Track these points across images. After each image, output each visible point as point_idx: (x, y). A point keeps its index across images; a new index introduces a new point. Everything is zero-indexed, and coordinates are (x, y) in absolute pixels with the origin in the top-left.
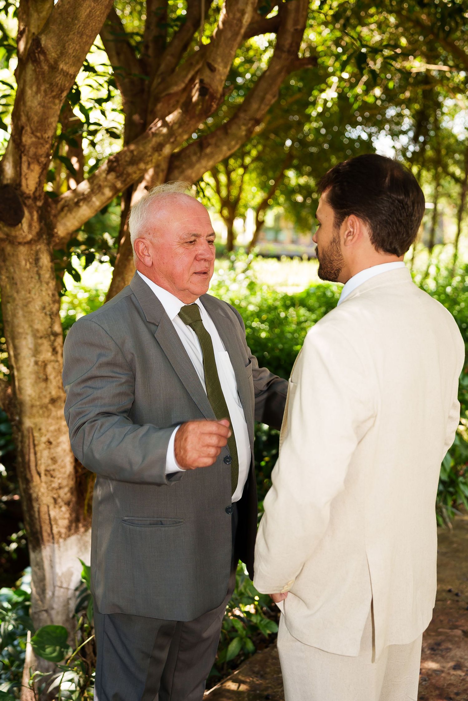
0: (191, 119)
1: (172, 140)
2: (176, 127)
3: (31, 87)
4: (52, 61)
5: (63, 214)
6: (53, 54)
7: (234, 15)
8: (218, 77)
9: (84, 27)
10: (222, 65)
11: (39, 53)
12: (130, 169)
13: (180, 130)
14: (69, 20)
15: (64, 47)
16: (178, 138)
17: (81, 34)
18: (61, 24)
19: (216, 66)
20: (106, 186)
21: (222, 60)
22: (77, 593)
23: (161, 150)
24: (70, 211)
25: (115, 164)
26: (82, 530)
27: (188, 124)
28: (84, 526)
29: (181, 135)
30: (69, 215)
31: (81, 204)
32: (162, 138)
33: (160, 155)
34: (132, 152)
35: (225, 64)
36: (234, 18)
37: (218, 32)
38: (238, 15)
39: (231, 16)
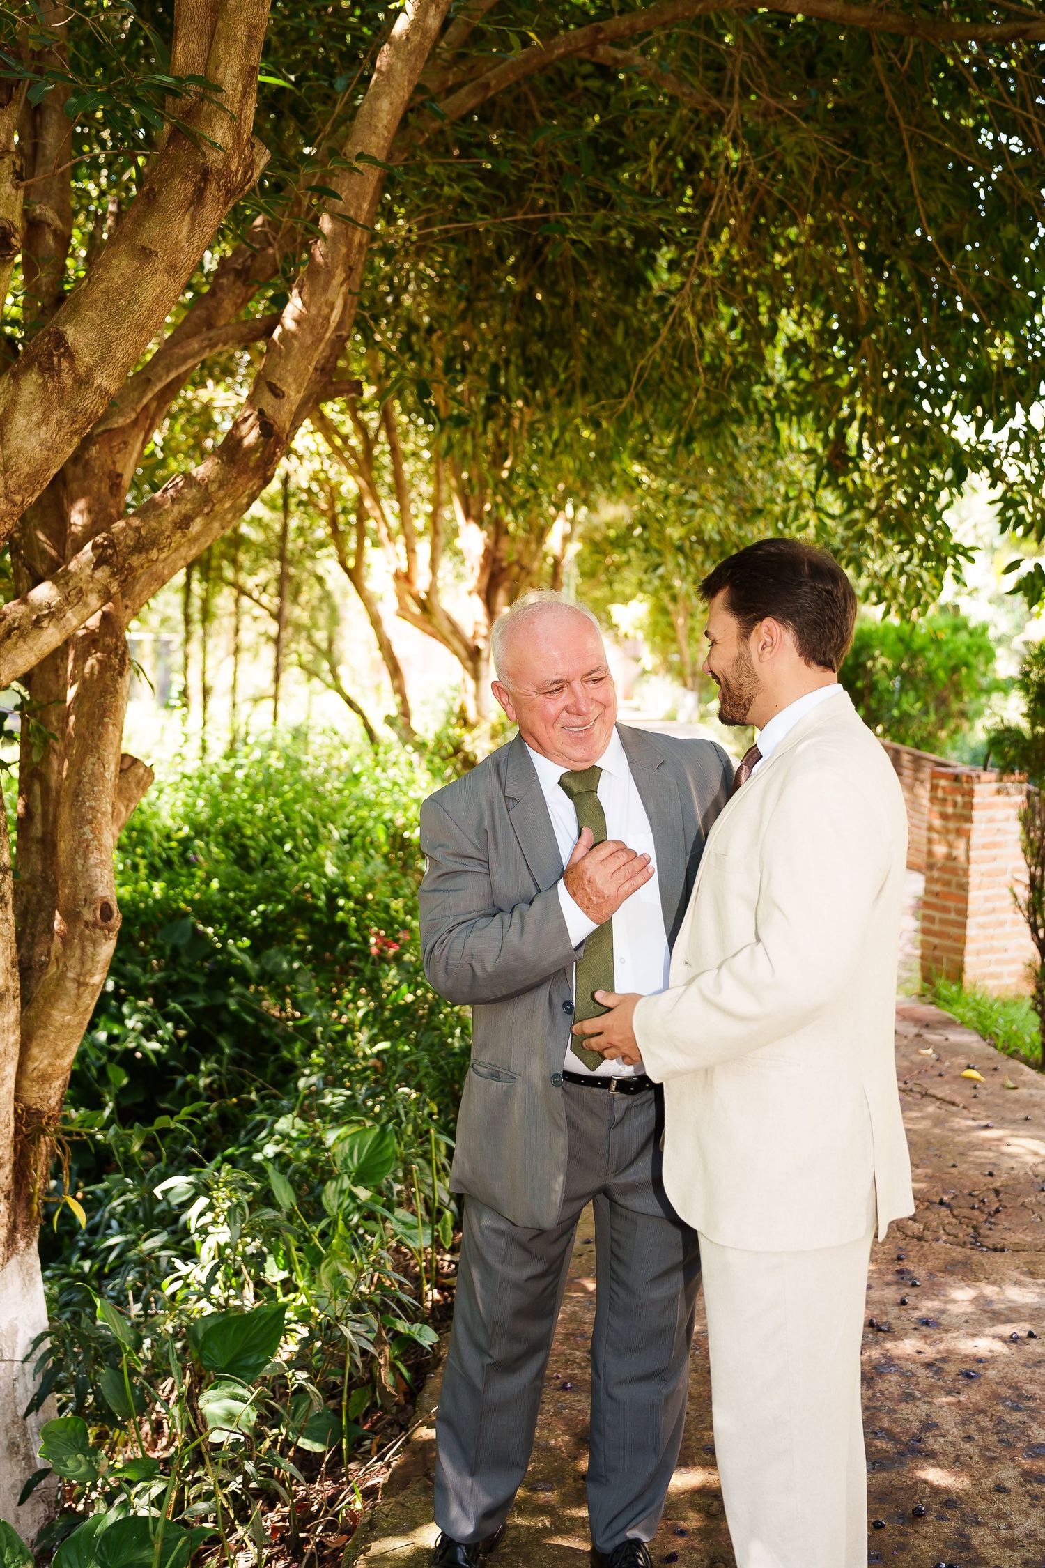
0: (239, 474)
2: (213, 487)
3: (28, 414)
4: (82, 371)
5: (9, 643)
6: (85, 359)
7: (320, 309)
8: (287, 407)
9: (148, 317)
10: (293, 387)
11: (63, 354)
12: (135, 561)
13: (221, 494)
14: (123, 303)
15: (109, 348)
17: (141, 328)
18: (105, 308)
19: (283, 388)
20: (91, 591)
21: (295, 381)
22: (30, 1367)
24: (24, 636)
25: (110, 551)
26: (22, 1244)
28: (25, 1236)
29: (220, 501)
30: (20, 643)
31: (45, 624)
32: (189, 506)
33: (184, 535)
34: (137, 529)
35: (300, 385)
36: (319, 315)
37: (286, 335)
38: (326, 310)
39: (314, 311)
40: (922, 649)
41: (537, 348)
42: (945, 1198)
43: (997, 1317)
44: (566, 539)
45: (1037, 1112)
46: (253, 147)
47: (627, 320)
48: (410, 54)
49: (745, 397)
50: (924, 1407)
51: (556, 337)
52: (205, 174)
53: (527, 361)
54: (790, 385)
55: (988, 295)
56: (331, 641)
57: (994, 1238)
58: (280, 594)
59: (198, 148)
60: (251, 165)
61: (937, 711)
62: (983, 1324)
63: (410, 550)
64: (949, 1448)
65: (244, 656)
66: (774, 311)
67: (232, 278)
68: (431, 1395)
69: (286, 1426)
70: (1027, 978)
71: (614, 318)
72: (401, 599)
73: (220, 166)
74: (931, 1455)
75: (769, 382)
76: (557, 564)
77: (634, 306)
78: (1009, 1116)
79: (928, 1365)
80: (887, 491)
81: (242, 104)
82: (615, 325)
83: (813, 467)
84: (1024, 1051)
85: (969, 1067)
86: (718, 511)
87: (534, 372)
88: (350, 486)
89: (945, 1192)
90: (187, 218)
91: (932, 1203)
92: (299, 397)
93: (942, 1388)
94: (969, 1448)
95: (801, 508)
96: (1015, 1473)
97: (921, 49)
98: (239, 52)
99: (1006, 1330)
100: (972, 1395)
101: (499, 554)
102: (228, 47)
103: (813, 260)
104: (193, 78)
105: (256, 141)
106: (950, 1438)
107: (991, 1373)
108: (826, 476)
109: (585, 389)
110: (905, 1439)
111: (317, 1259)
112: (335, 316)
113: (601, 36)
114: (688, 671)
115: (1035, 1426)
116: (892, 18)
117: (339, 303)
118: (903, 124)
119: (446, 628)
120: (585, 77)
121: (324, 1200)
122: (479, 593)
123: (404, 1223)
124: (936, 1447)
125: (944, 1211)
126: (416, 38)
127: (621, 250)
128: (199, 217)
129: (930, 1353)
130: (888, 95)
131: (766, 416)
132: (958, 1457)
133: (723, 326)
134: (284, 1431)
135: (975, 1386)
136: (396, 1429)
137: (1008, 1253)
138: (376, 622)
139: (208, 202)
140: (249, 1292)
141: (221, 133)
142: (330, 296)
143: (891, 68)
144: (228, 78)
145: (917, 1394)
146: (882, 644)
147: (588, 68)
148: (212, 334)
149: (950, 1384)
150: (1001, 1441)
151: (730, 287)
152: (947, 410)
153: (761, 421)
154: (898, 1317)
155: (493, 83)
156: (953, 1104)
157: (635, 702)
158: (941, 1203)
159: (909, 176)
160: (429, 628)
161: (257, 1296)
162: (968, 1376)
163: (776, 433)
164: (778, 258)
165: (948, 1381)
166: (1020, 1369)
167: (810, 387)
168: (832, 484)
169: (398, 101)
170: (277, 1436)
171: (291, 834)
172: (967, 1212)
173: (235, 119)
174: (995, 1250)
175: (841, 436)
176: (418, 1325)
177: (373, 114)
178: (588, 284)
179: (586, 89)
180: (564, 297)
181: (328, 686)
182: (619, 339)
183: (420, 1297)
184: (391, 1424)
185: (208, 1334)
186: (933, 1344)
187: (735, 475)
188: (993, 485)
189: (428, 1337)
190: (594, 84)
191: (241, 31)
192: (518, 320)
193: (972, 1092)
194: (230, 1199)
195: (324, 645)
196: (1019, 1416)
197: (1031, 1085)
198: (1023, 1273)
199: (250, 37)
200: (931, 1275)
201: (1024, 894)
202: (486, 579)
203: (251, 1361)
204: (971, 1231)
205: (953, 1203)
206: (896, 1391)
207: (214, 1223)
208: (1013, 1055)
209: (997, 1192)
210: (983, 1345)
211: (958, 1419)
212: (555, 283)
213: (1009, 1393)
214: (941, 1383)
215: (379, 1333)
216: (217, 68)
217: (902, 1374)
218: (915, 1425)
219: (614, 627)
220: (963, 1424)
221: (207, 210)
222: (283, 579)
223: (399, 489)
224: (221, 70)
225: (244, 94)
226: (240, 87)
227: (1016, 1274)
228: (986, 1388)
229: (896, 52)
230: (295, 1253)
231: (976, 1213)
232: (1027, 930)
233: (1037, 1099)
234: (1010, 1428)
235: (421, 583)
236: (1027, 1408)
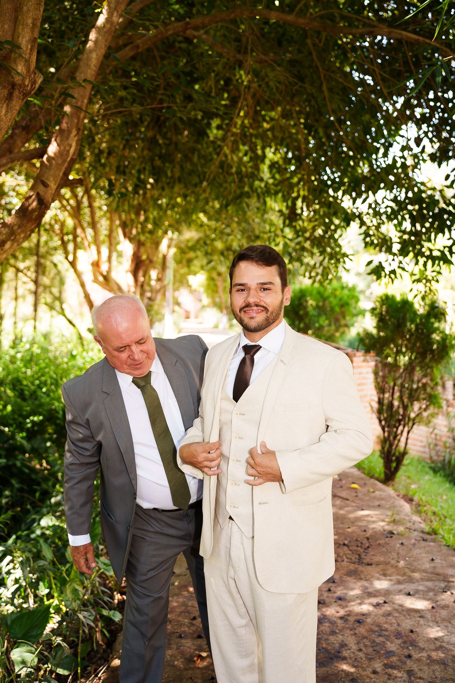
0: (28, 222)
1: (12, 238)
7: (65, 147)
8: (50, 191)
10: (53, 182)
13: (19, 231)
16: (17, 237)
19: (49, 183)
21: (54, 179)
23: (4, 246)
27: (25, 226)
29: (19, 234)
32: (4, 236)
35: (56, 182)
36: (64, 150)
37: (49, 159)
38: (68, 148)
39: (62, 148)
40: (328, 297)
41: (158, 163)
42: (346, 542)
43: (370, 595)
44: (169, 247)
45: (383, 502)
46: (35, 74)
47: (199, 151)
48: (106, 33)
49: (251, 186)
50: (341, 637)
51: (167, 158)
52: (13, 86)
53: (154, 167)
54: (271, 181)
55: (357, 144)
56: (60, 292)
57: (367, 560)
58: (37, 272)
59: (10, 74)
60: (34, 82)
61: (335, 324)
62: (364, 598)
63: (99, 252)
64: (352, 655)
65: (20, 300)
66: (263, 148)
67: (20, 130)
68: (119, 644)
69: (51, 663)
70: (377, 443)
71: (193, 150)
72: (94, 275)
73: (20, 82)
74: (344, 659)
75: (262, 180)
76: (165, 257)
77: (202, 145)
78: (371, 504)
79: (341, 618)
80: (314, 229)
81: (31, 54)
82: (193, 154)
83: (282, 218)
84: (377, 475)
85: (353, 483)
86: (239, 237)
87: (157, 173)
88: (70, 222)
89: (346, 539)
90: (5, 105)
91: (340, 544)
92: (55, 187)
93: (348, 628)
94: (361, 654)
95: (277, 235)
96: (381, 664)
97: (328, 37)
98: (29, 31)
99: (374, 601)
100: (361, 630)
101: (140, 254)
102: (23, 29)
103: (281, 127)
104: (7, 42)
105: (37, 72)
106: (352, 650)
107: (369, 620)
108: (287, 222)
109: (180, 180)
110: (333, 652)
111: (63, 582)
112: (72, 150)
113: (189, 26)
114: (223, 306)
115: (388, 643)
116: (316, 24)
117: (74, 144)
118: (321, 70)
119: (115, 288)
120: (180, 42)
121: (67, 555)
122: (131, 272)
123: (105, 564)
124: (346, 655)
125: (346, 548)
126: (108, 26)
127: (196, 120)
128: (10, 105)
129: (342, 612)
130: (314, 56)
131: (261, 195)
132: (356, 659)
133: (241, 155)
134: (50, 666)
135: (362, 626)
136: (103, 661)
137: (374, 566)
138: (83, 285)
139: (15, 98)
140: (31, 600)
141: (20, 68)
142: (70, 142)
143: (314, 45)
144: (24, 42)
145: (337, 631)
146: (311, 295)
147: (180, 39)
148: (12, 156)
149: (351, 626)
150: (374, 650)
151: (244, 137)
152: (340, 193)
153: (258, 197)
154: (328, 597)
155: (141, 45)
156: (347, 500)
157: (199, 320)
158: (344, 544)
159: (323, 92)
160: (108, 288)
161: (35, 602)
162: (359, 622)
163: (265, 203)
164: (266, 125)
165: (350, 625)
166: (381, 618)
167: (281, 182)
168: (290, 226)
169: (100, 54)
170: (46, 668)
171: (45, 383)
172: (355, 548)
173: (27, 62)
174: (368, 565)
175: (294, 205)
176: (112, 612)
177: (89, 59)
178: (181, 134)
179: (180, 48)
180: (171, 140)
181: (59, 313)
182: (195, 159)
183: (112, 597)
184: (100, 659)
185: (13, 622)
186: (343, 608)
187: (246, 221)
188: (360, 227)
189: (117, 617)
190: (184, 46)
191: (30, 21)
192: (150, 150)
193: (354, 494)
194: (22, 556)
195: (57, 294)
196: (381, 639)
197: (381, 490)
198: (380, 575)
199: (34, 24)
200: (341, 577)
201: (376, 406)
202: (134, 266)
203: (34, 633)
204: (357, 556)
205: (349, 544)
206: (328, 630)
207: (14, 568)
208: (372, 477)
209: (368, 539)
210: (365, 608)
211: (356, 642)
212: (166, 133)
213: (376, 629)
214: (347, 626)
215: (96, 617)
216: (18, 37)
217: (331, 623)
218: (337, 645)
219: (189, 286)
220: (358, 644)
221: (14, 102)
222: (38, 265)
223: (93, 225)
224: (20, 38)
225: (31, 50)
226: (29, 47)
227: (377, 575)
228: (367, 627)
229: (317, 38)
230: (53, 581)
231: (359, 548)
232: (377, 421)
233: (383, 496)
234: (378, 644)
235: (104, 268)
236: (385, 635)
